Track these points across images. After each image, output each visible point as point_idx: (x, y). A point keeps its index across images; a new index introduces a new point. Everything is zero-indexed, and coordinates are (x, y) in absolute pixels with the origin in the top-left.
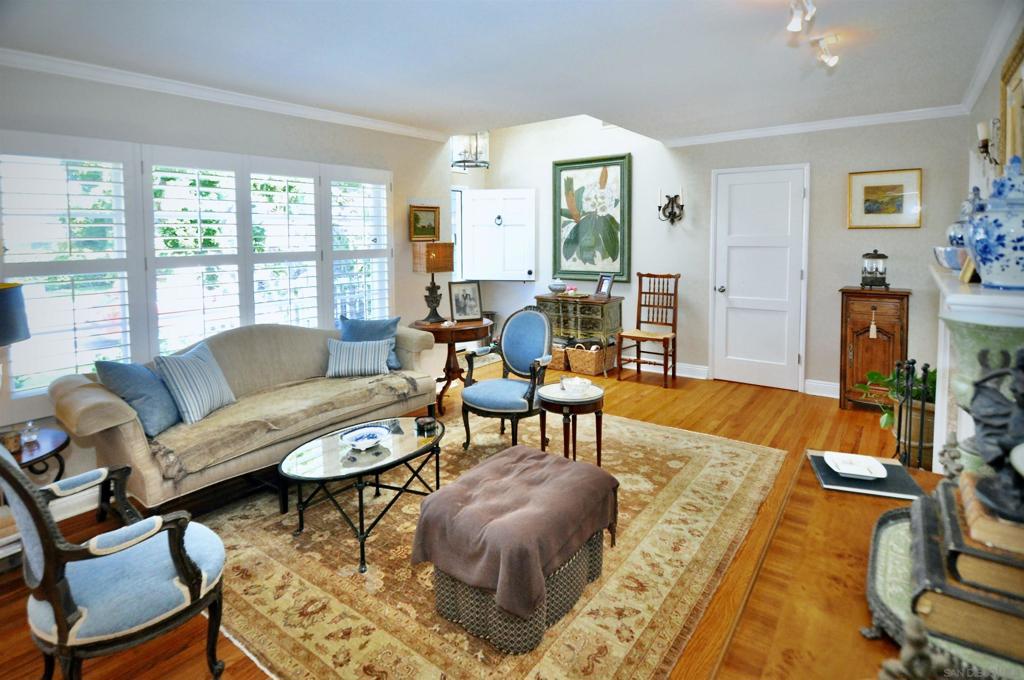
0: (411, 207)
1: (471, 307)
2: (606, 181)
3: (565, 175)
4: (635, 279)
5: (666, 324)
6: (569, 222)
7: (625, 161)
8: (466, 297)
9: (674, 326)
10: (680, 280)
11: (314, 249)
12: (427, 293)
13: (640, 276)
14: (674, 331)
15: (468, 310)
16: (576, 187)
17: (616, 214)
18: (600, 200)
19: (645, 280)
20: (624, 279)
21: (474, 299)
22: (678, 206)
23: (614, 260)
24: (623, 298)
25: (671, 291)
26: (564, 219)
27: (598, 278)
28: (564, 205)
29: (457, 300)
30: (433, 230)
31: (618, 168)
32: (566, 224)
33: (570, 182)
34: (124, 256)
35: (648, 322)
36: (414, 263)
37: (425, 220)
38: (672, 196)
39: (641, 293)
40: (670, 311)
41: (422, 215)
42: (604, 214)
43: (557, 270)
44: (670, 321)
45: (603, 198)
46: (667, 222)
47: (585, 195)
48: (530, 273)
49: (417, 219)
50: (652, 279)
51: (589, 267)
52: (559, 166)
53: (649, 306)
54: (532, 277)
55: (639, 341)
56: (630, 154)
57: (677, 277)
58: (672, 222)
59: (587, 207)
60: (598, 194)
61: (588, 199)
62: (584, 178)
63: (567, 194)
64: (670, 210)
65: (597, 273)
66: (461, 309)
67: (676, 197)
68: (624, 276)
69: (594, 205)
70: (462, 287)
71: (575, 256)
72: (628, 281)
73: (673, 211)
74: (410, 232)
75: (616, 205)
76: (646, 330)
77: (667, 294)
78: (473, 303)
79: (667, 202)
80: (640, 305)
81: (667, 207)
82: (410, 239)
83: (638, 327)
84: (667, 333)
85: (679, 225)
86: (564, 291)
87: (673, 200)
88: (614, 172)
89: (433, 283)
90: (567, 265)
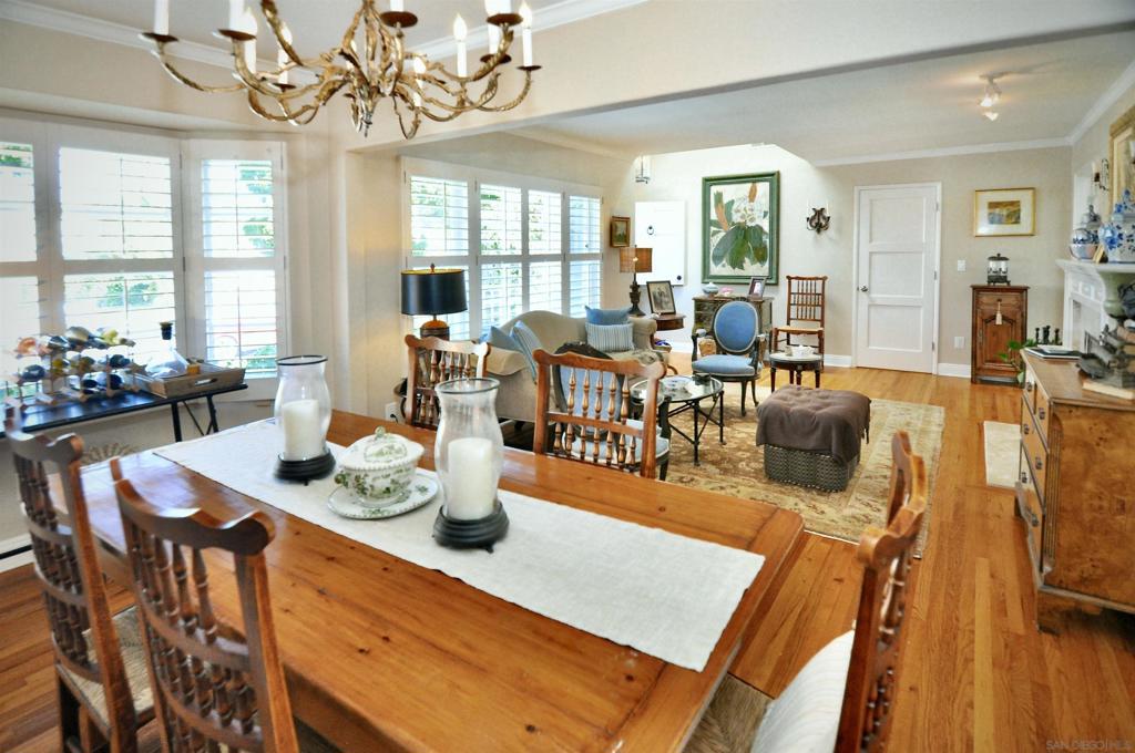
0: (612, 217)
1: (667, 303)
2: (755, 195)
3: (714, 189)
4: (783, 281)
5: (815, 320)
6: (719, 232)
7: (773, 178)
8: (661, 294)
9: (822, 321)
10: (826, 282)
11: (560, 252)
12: (631, 291)
13: (789, 278)
14: (822, 326)
15: (664, 306)
16: (726, 200)
17: (765, 225)
18: (749, 212)
19: (794, 282)
20: (773, 281)
21: (667, 296)
22: (824, 218)
23: (763, 265)
24: (773, 299)
25: (819, 291)
26: (713, 229)
27: (750, 281)
28: (714, 216)
29: (655, 297)
30: (626, 238)
31: (767, 184)
32: (715, 233)
33: (719, 196)
34: (466, 253)
35: (797, 319)
36: (621, 265)
38: (819, 209)
39: (790, 293)
40: (819, 309)
41: (618, 224)
42: (753, 224)
43: (706, 275)
44: (818, 317)
45: (752, 210)
46: (814, 232)
47: (735, 207)
48: (679, 278)
49: (615, 228)
50: (801, 282)
51: (738, 272)
52: (709, 182)
53: (798, 305)
54: (681, 282)
55: (789, 333)
56: (778, 172)
57: (824, 279)
58: (819, 231)
59: (736, 218)
60: (749, 207)
61: (738, 211)
62: (730, 192)
63: (716, 206)
64: (816, 221)
65: (749, 278)
66: (659, 304)
67: (822, 209)
68: (772, 280)
69: (742, 217)
70: (658, 285)
71: (724, 262)
72: (776, 284)
73: (819, 222)
74: (611, 240)
75: (765, 216)
76: (794, 326)
77: (815, 294)
78: (667, 299)
79: (813, 214)
80: (789, 304)
81: (813, 218)
82: (611, 244)
83: (788, 324)
84: (816, 327)
85: (824, 234)
86: (716, 293)
87: (819, 213)
88: (763, 188)
89: (635, 282)
90: (715, 270)
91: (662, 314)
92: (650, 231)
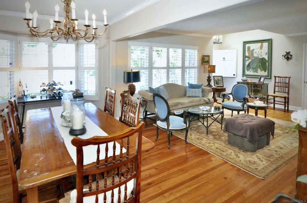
0: (203, 55)
1: (220, 83)
2: (262, 47)
3: (247, 45)
4: (273, 78)
5: (285, 92)
6: (249, 60)
7: (270, 41)
8: (218, 80)
9: (288, 93)
11: (181, 66)
12: (207, 79)
13: (275, 77)
14: (288, 95)
15: (219, 84)
16: (251, 49)
17: (266, 57)
18: (260, 53)
19: (277, 78)
20: (269, 78)
21: (221, 81)
22: (290, 55)
23: (265, 72)
24: (269, 84)
25: (287, 82)
26: (247, 59)
27: (259, 77)
28: (247, 54)
29: (216, 81)
30: (208, 62)
31: (267, 43)
32: (247, 60)
33: (249, 48)
34: (148, 66)
35: (278, 92)
36: (204, 71)
37: (206, 59)
38: (288, 52)
39: (275, 82)
40: (287, 89)
41: (205, 58)
42: (262, 57)
43: (244, 74)
44: (287, 91)
45: (261, 52)
46: (286, 60)
47: (255, 51)
48: (234, 75)
49: (204, 59)
50: (280, 78)
51: (255, 74)
52: (245, 43)
53: (278, 86)
54: (235, 76)
55: (274, 97)
56: (272, 39)
57: (289, 78)
58: (288, 60)
59: (255, 55)
60: (260, 51)
61: (256, 53)
62: (253, 46)
63: (248, 51)
64: (287, 56)
65: (259, 76)
66: (217, 83)
67: (289, 52)
68: (269, 77)
69: (257, 55)
70: (218, 77)
71: (250, 70)
72: (271, 78)
73: (288, 57)
74: (202, 62)
75: (266, 54)
76: (277, 94)
77: (286, 83)
78: (220, 82)
79: (286, 54)
80: (275, 86)
81: (285, 55)
82: (202, 64)
83: (274, 93)
84: (286, 95)
85: (290, 61)
86: (247, 81)
87: (288, 53)
88: (266, 45)
89: (209, 76)
90: (247, 73)
91: (217, 86)
92: (224, 59)
